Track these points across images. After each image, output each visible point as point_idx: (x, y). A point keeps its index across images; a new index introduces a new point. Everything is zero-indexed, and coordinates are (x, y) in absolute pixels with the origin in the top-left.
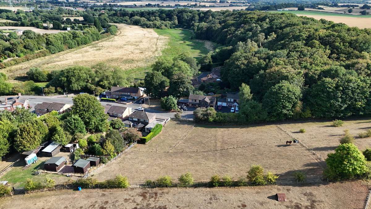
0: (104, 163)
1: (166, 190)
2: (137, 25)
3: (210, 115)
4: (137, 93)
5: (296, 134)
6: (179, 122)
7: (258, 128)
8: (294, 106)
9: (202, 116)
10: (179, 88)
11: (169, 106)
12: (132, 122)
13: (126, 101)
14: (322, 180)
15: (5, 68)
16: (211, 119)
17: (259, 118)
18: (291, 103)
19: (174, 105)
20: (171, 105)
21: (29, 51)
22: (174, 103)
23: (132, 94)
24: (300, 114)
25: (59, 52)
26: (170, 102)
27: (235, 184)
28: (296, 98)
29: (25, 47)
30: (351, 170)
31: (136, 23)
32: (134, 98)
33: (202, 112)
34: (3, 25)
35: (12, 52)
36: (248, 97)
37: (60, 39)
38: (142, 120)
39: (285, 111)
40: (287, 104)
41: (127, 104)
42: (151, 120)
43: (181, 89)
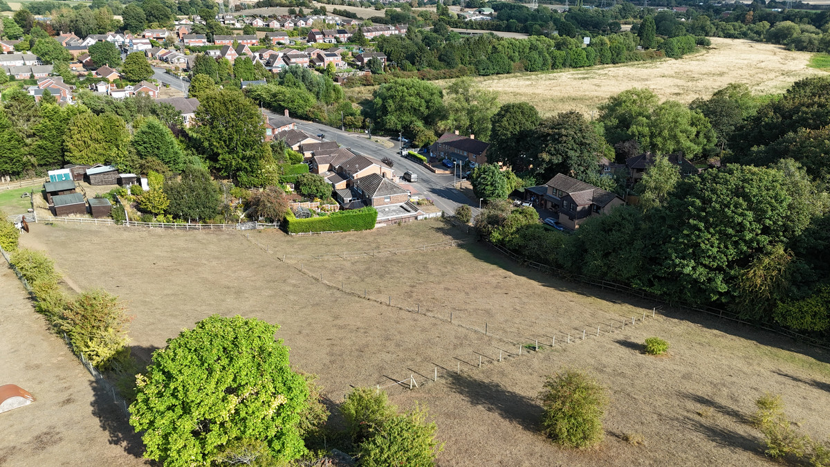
2: (777, 42)
3: (503, 226)
7: (570, 295)
12: (354, 196)
13: (448, 167)
16: (496, 235)
21: (442, 66)
23: (470, 154)
24: (773, 305)
25: (497, 74)
28: (764, 229)
29: (440, 59)
35: (413, 64)
38: (366, 195)
39: (689, 268)
40: (710, 243)
41: (436, 172)
42: (386, 200)
43: (545, 156)
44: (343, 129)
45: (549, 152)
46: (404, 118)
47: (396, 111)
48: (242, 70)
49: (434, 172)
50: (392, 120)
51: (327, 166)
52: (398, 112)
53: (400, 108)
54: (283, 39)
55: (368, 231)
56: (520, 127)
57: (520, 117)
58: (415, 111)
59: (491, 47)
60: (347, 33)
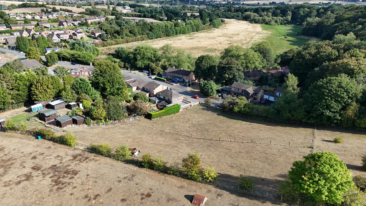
0: (87, 124)
1: (99, 158)
3: (237, 105)
4: (188, 76)
5: (325, 142)
6: (206, 108)
8: (344, 108)
9: (228, 105)
10: (225, 73)
11: (207, 91)
12: (159, 99)
13: (176, 82)
14: (274, 196)
15: (106, 46)
16: (236, 109)
17: (292, 116)
18: (341, 104)
19: (211, 90)
20: (208, 91)
21: (132, 35)
22: (211, 89)
23: (183, 76)
24: (354, 121)
25: (156, 38)
26: (208, 87)
27: (165, 170)
28: (349, 98)
29: (130, 32)
30: (311, 191)
31: (246, 18)
32: (184, 80)
33: (229, 100)
34: (131, 16)
35: (119, 35)
36: (293, 91)
37: (162, 28)
38: (167, 98)
39: (328, 113)
40: (334, 104)
41: (174, 85)
42: (176, 100)
43: (227, 76)
45: (228, 74)
46: (145, 62)
47: (141, 59)
48: (42, 43)
49: (173, 85)
50: (140, 64)
51: (136, 87)
52: (142, 60)
53: (143, 58)
54: (47, 25)
55: (177, 113)
56: (209, 65)
59: (149, 26)
60: (77, 21)
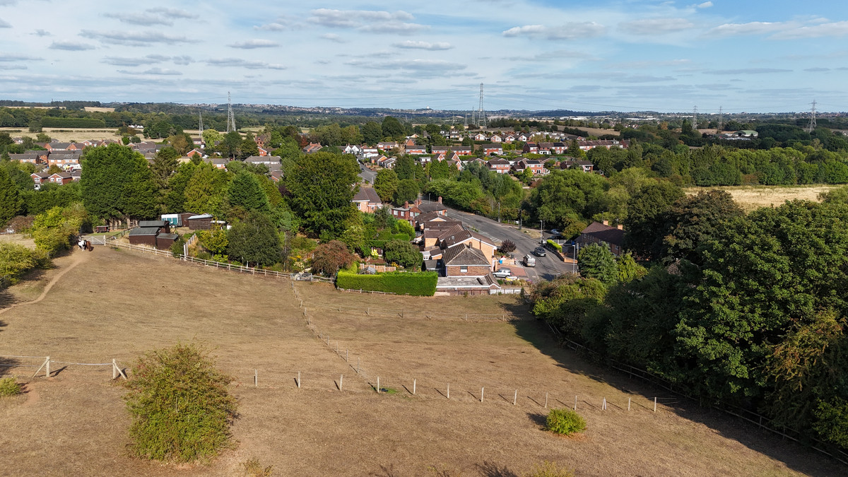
16: (540, 307)
25: (721, 185)
29: (653, 168)
42: (462, 271)
43: (671, 240)
44: (499, 220)
45: (677, 235)
46: (559, 210)
47: (551, 202)
48: (437, 172)
49: (564, 260)
50: (546, 211)
51: (435, 240)
52: (553, 203)
53: (556, 199)
54: (497, 150)
55: (426, 297)
56: (658, 211)
57: (660, 199)
58: (573, 203)
59: (719, 158)
60: (564, 146)
